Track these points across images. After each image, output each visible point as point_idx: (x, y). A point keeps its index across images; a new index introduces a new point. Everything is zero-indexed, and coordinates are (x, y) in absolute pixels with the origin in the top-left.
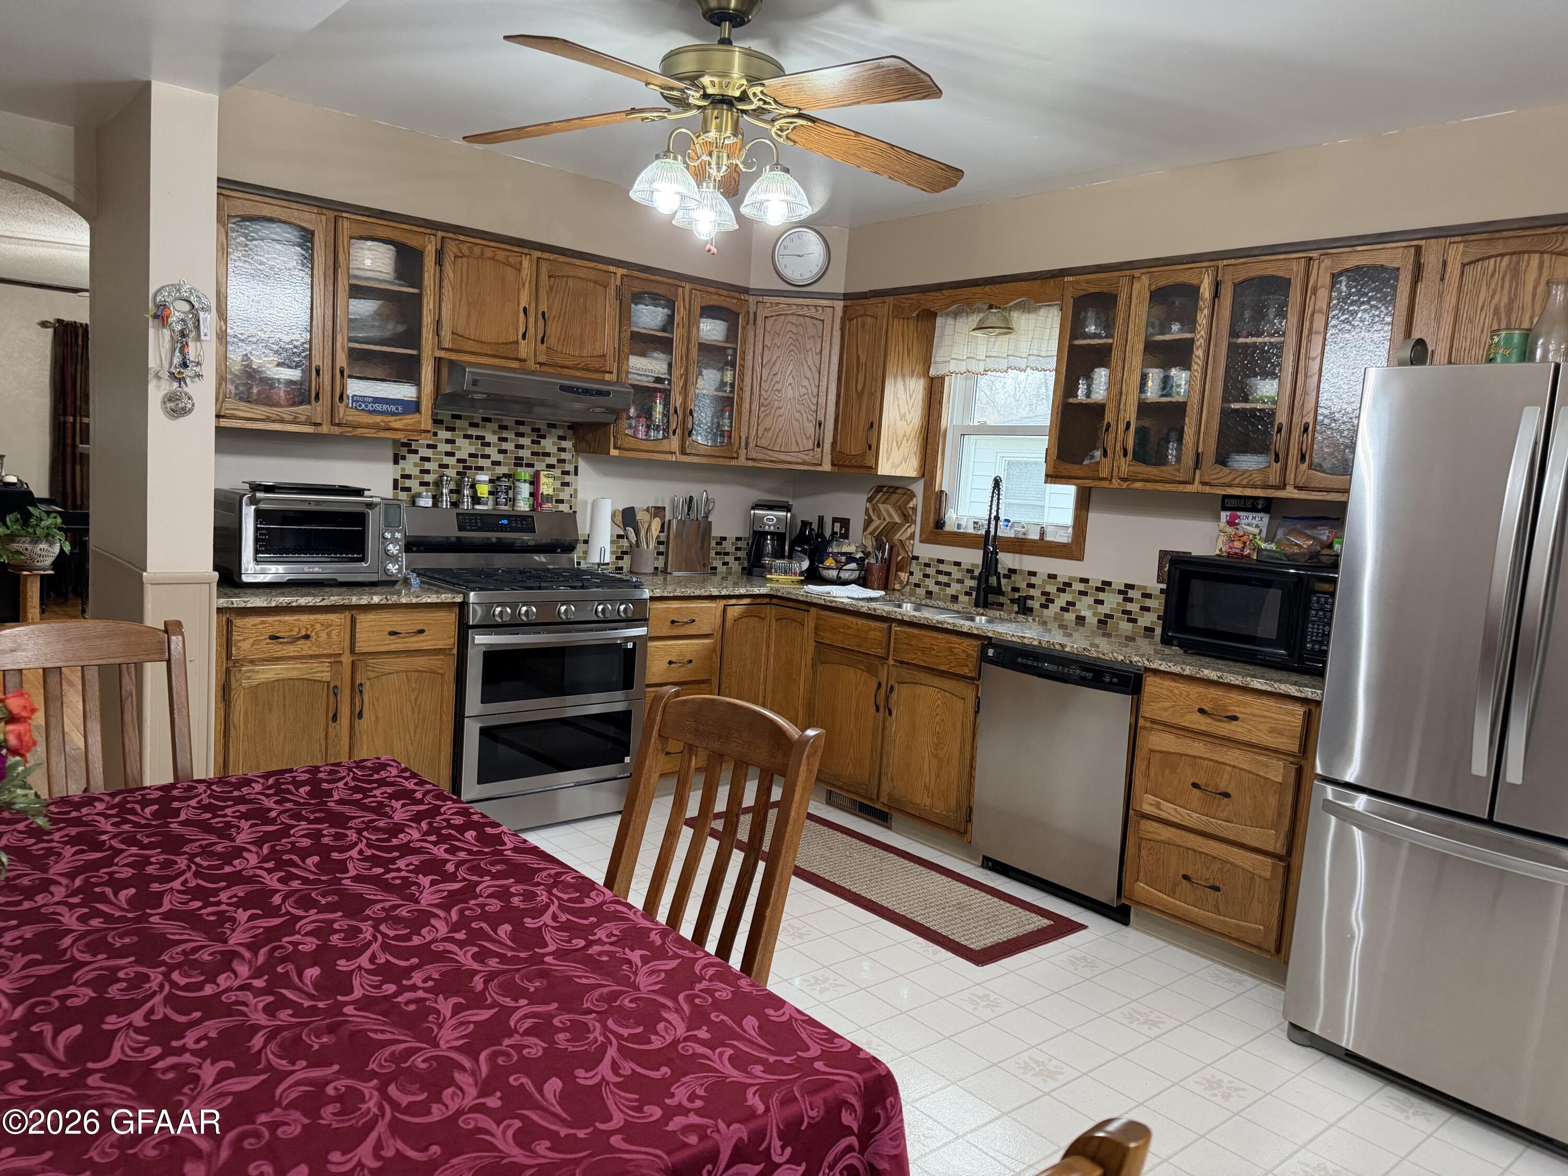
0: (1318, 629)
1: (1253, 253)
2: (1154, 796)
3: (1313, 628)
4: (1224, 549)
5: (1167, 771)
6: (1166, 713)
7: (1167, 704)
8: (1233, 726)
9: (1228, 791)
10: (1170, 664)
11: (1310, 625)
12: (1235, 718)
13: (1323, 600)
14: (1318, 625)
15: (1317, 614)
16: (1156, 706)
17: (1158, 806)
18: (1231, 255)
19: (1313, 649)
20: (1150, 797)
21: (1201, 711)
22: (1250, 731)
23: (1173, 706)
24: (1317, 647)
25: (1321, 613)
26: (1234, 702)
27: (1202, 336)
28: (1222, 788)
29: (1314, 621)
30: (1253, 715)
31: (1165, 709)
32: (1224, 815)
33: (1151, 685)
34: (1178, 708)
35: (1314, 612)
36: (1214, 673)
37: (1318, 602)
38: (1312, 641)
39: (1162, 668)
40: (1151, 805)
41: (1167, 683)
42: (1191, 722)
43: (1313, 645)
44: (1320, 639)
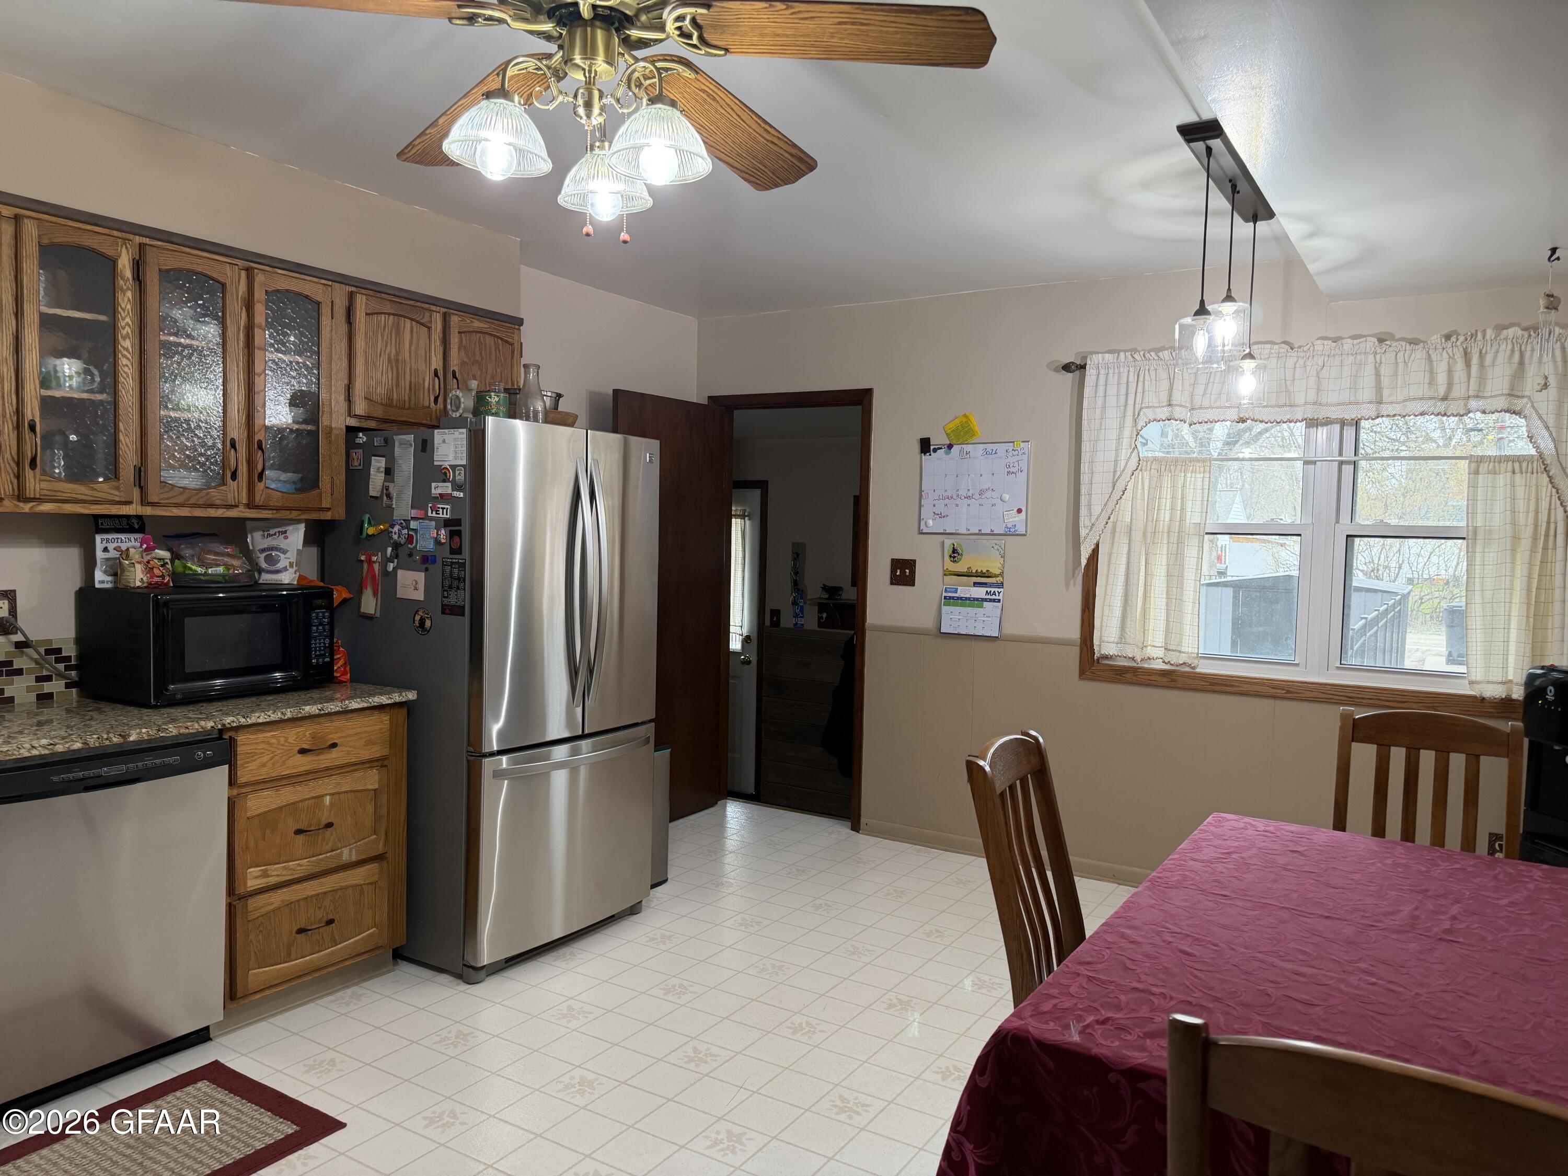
0: (320, 644)
1: (174, 239)
2: (257, 866)
3: (316, 644)
4: (145, 579)
5: (268, 832)
6: (265, 769)
7: (265, 759)
8: (334, 753)
9: (330, 821)
10: (269, 714)
11: (313, 642)
12: (334, 745)
13: (321, 615)
14: (320, 640)
15: (317, 629)
16: (252, 766)
17: (265, 875)
18: (145, 233)
19: (317, 663)
20: (252, 869)
21: (303, 751)
22: (349, 753)
23: (272, 758)
24: (321, 660)
25: (320, 628)
26: (332, 730)
27: (128, 324)
28: (324, 821)
29: (315, 637)
30: (350, 736)
31: (264, 765)
32: (328, 847)
33: (245, 743)
34: (277, 758)
35: (315, 628)
36: (315, 707)
37: (317, 618)
38: (316, 656)
39: (260, 720)
40: (256, 877)
41: (261, 736)
42: (294, 767)
43: (317, 660)
44: (323, 652)
